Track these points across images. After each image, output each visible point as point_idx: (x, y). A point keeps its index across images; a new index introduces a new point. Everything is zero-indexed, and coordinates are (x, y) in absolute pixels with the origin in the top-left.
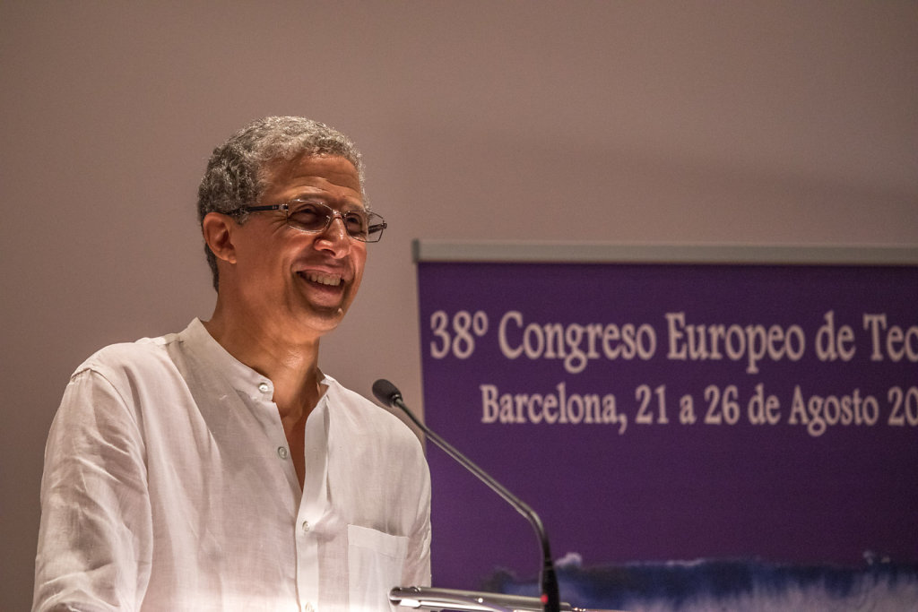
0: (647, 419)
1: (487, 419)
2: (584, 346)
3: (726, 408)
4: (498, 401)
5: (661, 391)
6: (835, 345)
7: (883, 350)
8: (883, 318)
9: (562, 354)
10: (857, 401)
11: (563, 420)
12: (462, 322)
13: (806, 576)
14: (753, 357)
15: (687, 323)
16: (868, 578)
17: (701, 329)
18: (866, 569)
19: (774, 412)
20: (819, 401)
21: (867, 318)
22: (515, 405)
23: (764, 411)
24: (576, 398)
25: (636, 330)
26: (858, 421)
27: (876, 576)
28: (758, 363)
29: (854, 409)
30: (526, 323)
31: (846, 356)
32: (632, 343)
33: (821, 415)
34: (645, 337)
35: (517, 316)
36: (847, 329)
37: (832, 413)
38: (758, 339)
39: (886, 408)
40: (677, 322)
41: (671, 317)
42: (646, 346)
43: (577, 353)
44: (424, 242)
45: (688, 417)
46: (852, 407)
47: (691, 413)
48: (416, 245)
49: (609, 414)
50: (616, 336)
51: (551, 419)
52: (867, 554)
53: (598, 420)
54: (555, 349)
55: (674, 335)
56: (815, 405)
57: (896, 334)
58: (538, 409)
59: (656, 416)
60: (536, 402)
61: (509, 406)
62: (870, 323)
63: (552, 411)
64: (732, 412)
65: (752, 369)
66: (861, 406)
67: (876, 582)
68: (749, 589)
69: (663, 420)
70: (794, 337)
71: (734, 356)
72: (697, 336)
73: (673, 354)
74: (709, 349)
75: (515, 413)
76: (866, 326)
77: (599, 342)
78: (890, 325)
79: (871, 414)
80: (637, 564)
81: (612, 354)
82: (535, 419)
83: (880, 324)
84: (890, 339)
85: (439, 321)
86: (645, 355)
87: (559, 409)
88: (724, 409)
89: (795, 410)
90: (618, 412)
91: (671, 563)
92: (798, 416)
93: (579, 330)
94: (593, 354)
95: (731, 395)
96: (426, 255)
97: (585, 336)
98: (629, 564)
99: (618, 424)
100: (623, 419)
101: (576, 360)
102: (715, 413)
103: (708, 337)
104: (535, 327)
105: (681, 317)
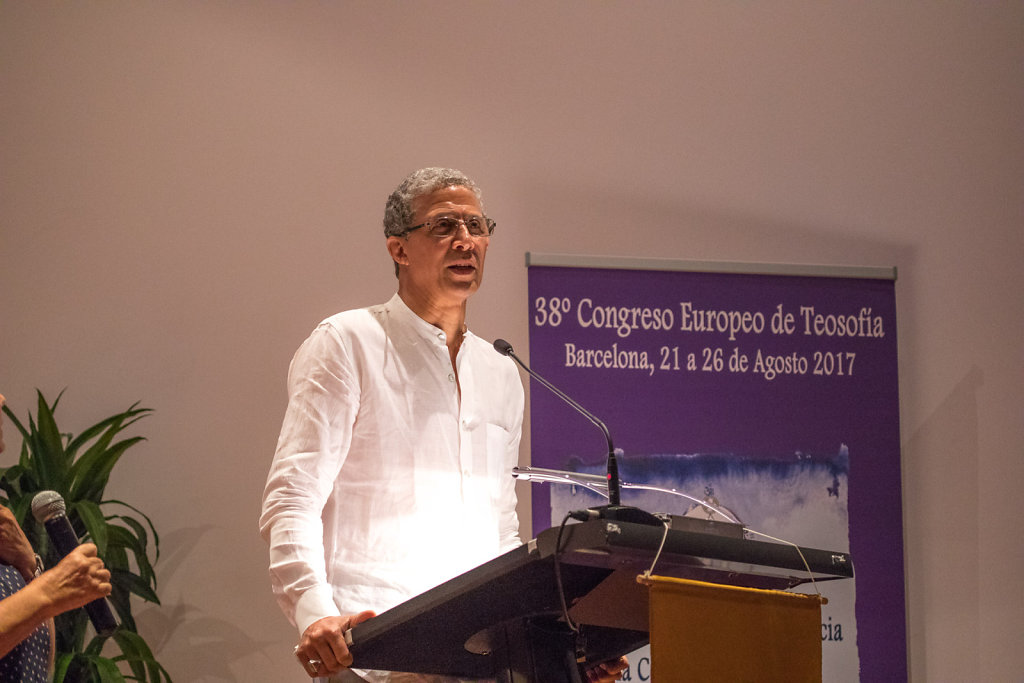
0: (667, 367)
1: (568, 364)
2: (629, 322)
3: (715, 362)
4: (575, 353)
5: (676, 350)
6: (782, 325)
7: (812, 329)
8: (812, 309)
9: (616, 326)
10: (795, 359)
11: (615, 366)
12: (555, 304)
13: (760, 465)
14: (733, 330)
15: (693, 309)
16: (797, 468)
17: (702, 313)
18: (796, 461)
19: (744, 365)
20: (772, 359)
21: (802, 309)
22: (586, 356)
23: (738, 364)
24: (624, 353)
25: (662, 313)
26: (795, 372)
27: (803, 466)
28: (735, 334)
29: (793, 364)
30: (594, 306)
31: (789, 332)
32: (659, 320)
33: (773, 367)
34: (667, 317)
35: (589, 302)
36: (790, 315)
37: (780, 367)
38: (736, 318)
39: (812, 364)
40: (687, 308)
41: (683, 305)
42: (668, 323)
43: (625, 325)
44: (532, 253)
45: (692, 367)
46: (792, 364)
47: (694, 364)
48: (528, 255)
49: (643, 363)
50: (649, 315)
51: (608, 366)
52: (797, 453)
53: (637, 367)
54: (612, 323)
55: (685, 316)
56: (770, 361)
57: (820, 319)
58: (600, 359)
59: (673, 366)
60: (599, 354)
61: (582, 356)
62: (804, 312)
63: (608, 361)
64: (719, 363)
65: (732, 338)
66: (797, 362)
67: (802, 470)
68: (726, 473)
69: (677, 368)
70: (758, 319)
71: (721, 330)
72: (699, 316)
73: (684, 328)
74: (706, 325)
75: (586, 361)
76: (802, 314)
77: (639, 318)
78: (816, 313)
79: (803, 368)
80: (658, 456)
81: (646, 327)
82: (598, 365)
83: (810, 312)
84: (816, 322)
85: (541, 303)
86: (667, 328)
87: (614, 359)
88: (714, 362)
89: (757, 363)
90: (649, 363)
91: (678, 456)
92: (759, 367)
93: (627, 311)
94: (635, 326)
95: (719, 353)
96: (534, 262)
97: (631, 314)
98: (653, 456)
99: (649, 370)
100: (652, 366)
101: (625, 329)
102: (708, 365)
103: (706, 317)
104: (600, 308)
105: (689, 305)
